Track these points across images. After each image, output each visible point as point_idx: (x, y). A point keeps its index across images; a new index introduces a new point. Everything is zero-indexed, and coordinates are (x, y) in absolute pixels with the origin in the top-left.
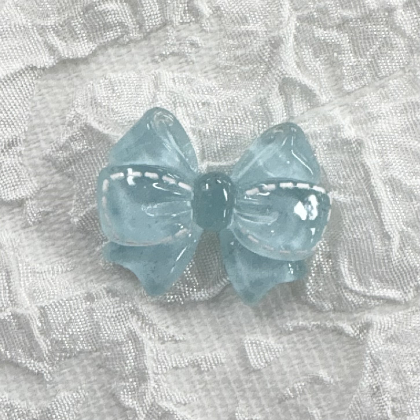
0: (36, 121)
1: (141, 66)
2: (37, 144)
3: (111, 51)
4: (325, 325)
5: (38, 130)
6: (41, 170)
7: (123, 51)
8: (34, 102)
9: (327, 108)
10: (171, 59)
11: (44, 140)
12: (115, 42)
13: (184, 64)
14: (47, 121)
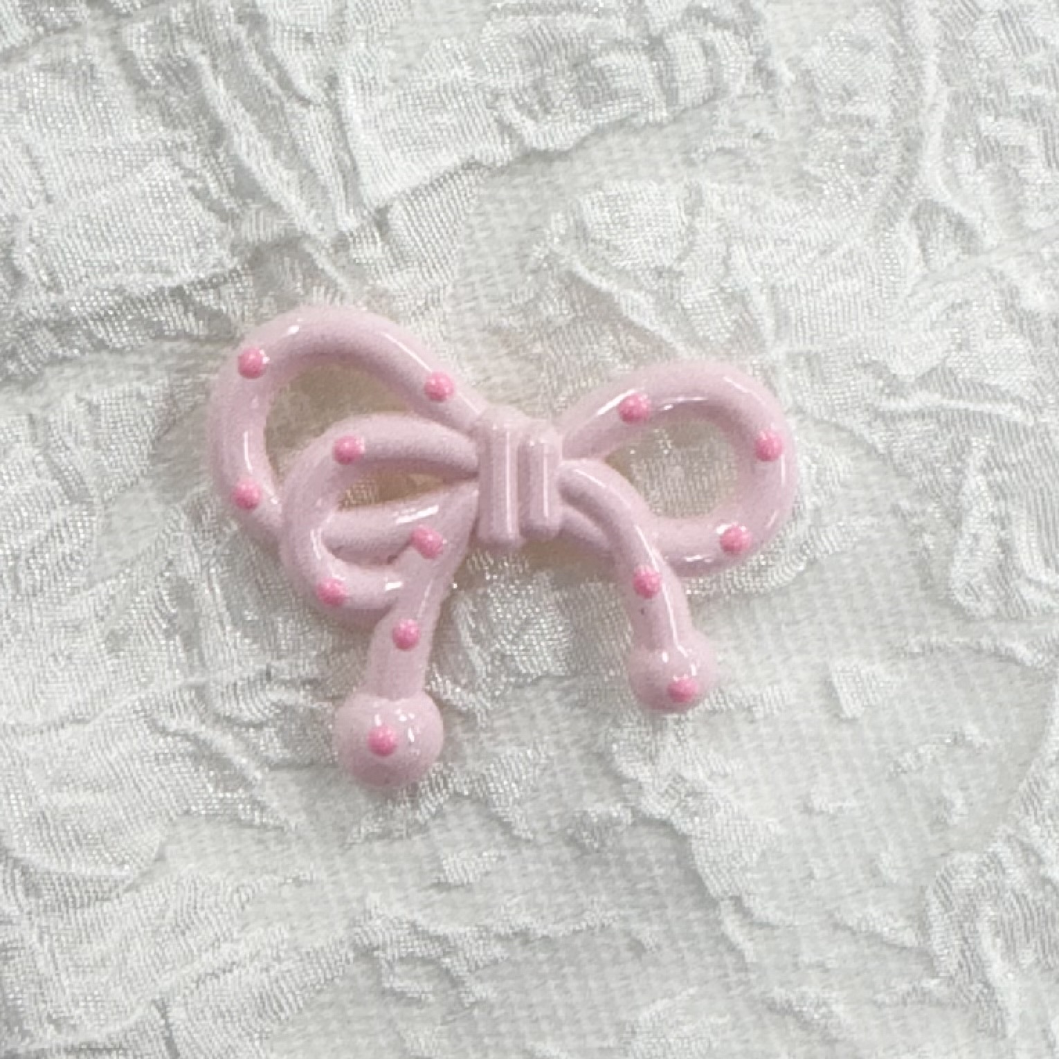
0: (472, 262)
1: (665, 171)
2: (472, 304)
3: (613, 140)
4: (978, 643)
5: (475, 278)
6: (479, 349)
7: (635, 141)
8: (470, 227)
9: (994, 257)
10: (719, 160)
11: (486, 296)
12: (621, 124)
13: (743, 169)
14: (493, 262)
